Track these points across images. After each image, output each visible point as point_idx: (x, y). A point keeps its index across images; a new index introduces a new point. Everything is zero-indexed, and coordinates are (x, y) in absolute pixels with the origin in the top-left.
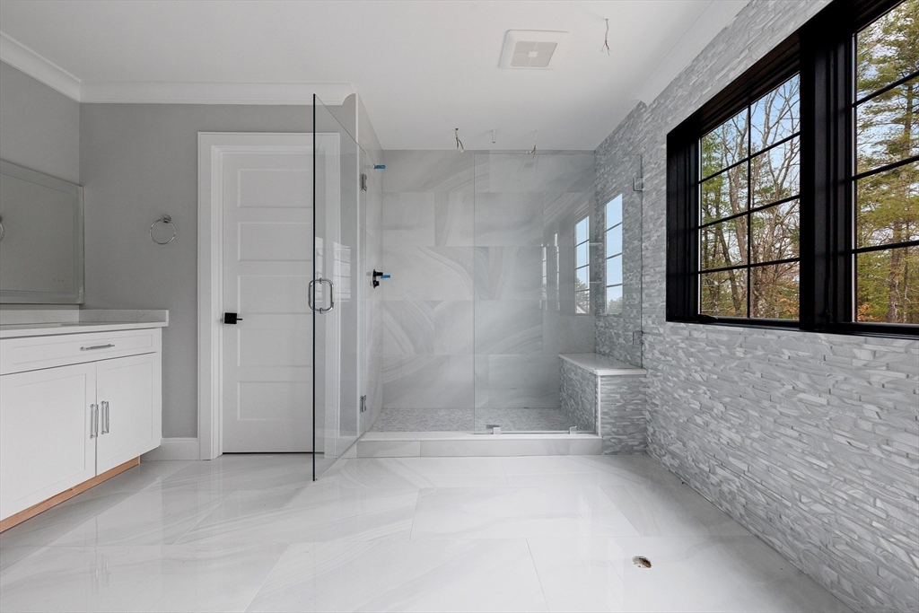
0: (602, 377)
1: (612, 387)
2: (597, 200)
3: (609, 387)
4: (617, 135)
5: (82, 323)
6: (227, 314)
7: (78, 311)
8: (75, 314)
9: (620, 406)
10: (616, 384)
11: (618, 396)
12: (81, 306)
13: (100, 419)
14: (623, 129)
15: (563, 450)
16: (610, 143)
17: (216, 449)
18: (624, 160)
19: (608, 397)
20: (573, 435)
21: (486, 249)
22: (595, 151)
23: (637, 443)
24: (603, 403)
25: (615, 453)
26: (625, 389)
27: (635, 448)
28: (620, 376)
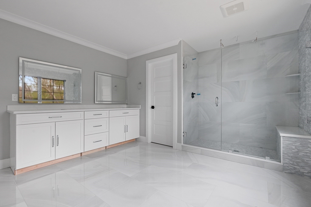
0: (283, 137)
1: (290, 142)
2: (299, 53)
3: (288, 142)
4: (304, 21)
5: (127, 108)
6: (152, 106)
7: (126, 105)
8: (126, 106)
9: (295, 152)
10: (292, 141)
11: (294, 147)
12: (127, 104)
13: (126, 129)
14: (306, 18)
15: (261, 165)
16: (302, 25)
17: (150, 141)
18: (307, 32)
19: (287, 146)
20: (267, 160)
21: (238, 82)
22: (298, 30)
23: (307, 172)
24: (284, 149)
25: (292, 173)
26: (298, 144)
27: (305, 174)
28: (295, 138)
